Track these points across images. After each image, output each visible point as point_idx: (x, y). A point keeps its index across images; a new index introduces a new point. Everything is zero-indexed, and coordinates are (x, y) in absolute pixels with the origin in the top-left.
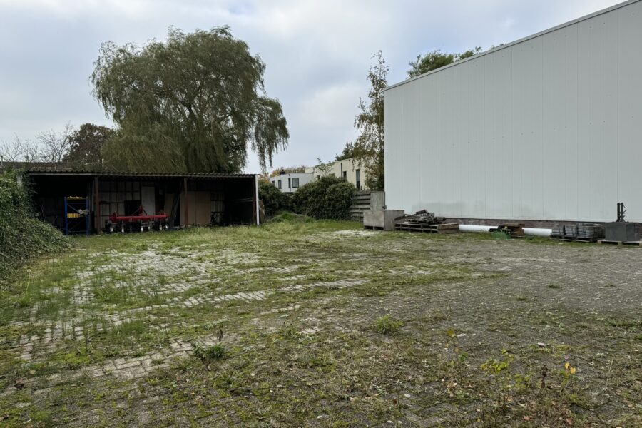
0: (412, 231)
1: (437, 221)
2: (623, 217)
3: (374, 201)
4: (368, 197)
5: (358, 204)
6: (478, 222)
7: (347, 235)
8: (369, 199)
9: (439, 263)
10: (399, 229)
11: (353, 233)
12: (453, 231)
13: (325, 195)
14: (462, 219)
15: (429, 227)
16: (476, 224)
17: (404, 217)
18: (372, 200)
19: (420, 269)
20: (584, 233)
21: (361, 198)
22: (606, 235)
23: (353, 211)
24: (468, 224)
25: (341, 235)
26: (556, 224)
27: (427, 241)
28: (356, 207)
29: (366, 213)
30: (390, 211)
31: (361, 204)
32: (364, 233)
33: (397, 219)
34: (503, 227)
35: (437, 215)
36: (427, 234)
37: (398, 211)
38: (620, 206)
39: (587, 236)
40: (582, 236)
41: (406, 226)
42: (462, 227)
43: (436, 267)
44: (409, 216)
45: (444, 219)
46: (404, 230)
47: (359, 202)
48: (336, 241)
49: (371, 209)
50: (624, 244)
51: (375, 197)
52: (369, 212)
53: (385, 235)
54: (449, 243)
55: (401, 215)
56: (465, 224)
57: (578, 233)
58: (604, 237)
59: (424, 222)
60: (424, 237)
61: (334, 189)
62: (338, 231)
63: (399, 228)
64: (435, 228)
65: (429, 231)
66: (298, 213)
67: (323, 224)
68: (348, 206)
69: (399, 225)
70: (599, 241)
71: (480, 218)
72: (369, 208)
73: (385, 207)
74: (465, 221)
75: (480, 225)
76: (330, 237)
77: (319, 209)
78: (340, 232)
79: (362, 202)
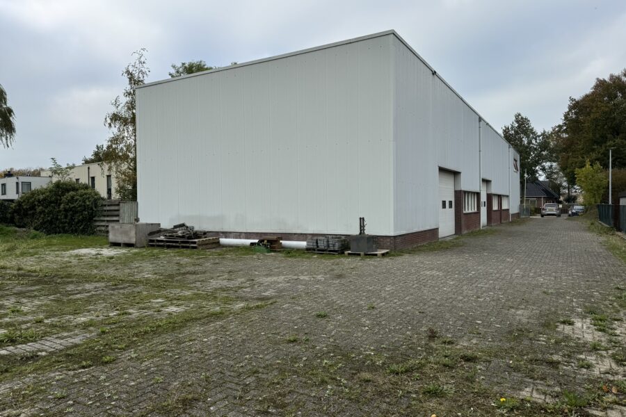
0: (169, 247)
1: (197, 235)
2: (364, 230)
3: (124, 212)
4: (116, 208)
5: (104, 216)
6: (239, 235)
7: (85, 255)
8: (118, 210)
9: (196, 291)
10: (153, 246)
11: (93, 251)
12: (214, 245)
13: (60, 204)
14: (223, 233)
15: (188, 242)
16: (236, 238)
17: (160, 231)
18: (121, 211)
19: (172, 304)
20: (334, 245)
21: (108, 208)
22: (351, 247)
23: (98, 224)
24: (229, 238)
25: (77, 256)
26: (310, 237)
27: (185, 260)
28: (102, 218)
29: (113, 227)
30: (143, 225)
31: (108, 216)
32: (107, 252)
33: (151, 234)
34: (263, 241)
35: (197, 228)
36: (185, 251)
37: (152, 224)
38: (362, 220)
39: (336, 248)
40: (332, 248)
41: (162, 241)
42: (223, 241)
43: (192, 299)
44: (166, 230)
45: (205, 233)
46: (159, 246)
47: (105, 213)
48: (67, 265)
49: (121, 221)
50: (366, 255)
51: (125, 208)
52: (116, 226)
53: (135, 254)
54: (209, 261)
55: (155, 230)
56: (226, 237)
57: (328, 246)
58: (349, 249)
59: (183, 237)
60: (182, 255)
61: (73, 197)
62: (74, 249)
63: (152, 244)
64: (195, 243)
65: (188, 247)
66: (19, 227)
67: (55, 241)
68: (91, 218)
69: (153, 241)
70: (346, 252)
71: (240, 231)
72: (118, 221)
73: (137, 220)
74: (226, 234)
75: (240, 238)
76: (59, 259)
77: (51, 222)
78: (76, 251)
79: (109, 213)
